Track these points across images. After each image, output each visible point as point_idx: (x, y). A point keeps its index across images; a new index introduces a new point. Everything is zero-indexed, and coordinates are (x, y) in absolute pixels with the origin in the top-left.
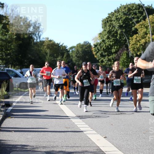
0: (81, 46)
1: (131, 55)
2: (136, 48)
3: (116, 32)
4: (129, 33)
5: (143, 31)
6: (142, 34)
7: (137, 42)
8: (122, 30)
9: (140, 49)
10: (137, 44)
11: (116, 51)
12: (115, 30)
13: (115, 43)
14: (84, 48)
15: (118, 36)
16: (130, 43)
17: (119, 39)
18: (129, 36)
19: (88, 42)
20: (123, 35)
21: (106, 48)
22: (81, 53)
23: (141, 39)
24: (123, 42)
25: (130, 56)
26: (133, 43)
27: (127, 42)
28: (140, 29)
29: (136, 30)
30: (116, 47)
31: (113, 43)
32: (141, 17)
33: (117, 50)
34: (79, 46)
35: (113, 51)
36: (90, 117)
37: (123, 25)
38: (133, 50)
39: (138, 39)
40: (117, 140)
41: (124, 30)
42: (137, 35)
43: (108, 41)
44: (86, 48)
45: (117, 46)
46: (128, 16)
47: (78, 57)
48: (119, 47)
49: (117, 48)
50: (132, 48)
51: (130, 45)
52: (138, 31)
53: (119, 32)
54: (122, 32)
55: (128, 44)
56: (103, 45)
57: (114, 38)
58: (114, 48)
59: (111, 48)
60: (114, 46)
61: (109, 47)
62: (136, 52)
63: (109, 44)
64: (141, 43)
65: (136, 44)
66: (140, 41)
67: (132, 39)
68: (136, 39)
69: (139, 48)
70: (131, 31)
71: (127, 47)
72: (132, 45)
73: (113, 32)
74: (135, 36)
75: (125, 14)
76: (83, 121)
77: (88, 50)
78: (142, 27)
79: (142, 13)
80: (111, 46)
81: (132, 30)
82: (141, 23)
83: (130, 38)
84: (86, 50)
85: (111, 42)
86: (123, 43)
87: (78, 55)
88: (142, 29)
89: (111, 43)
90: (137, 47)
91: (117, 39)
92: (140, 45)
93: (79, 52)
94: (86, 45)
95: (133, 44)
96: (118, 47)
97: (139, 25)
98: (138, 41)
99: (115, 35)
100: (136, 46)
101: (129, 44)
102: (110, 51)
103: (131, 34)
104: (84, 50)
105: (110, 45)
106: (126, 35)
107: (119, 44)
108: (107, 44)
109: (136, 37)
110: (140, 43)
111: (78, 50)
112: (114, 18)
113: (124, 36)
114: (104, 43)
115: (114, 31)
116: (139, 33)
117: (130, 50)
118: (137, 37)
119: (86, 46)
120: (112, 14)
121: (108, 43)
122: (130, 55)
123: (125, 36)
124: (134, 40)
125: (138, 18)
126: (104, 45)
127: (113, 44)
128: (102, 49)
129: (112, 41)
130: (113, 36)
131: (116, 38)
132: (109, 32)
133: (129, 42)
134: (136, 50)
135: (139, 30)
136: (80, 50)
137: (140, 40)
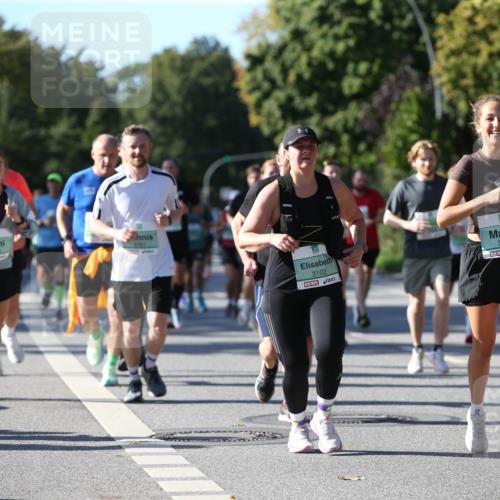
0: (178, 63)
1: (447, 110)
2: (467, 70)
7: (475, 39)
9: (490, 76)
10: (477, 53)
11: (363, 86)
13: (358, 44)
14: (193, 73)
15: (377, 5)
16: (439, 44)
17: (378, 22)
18: (435, 6)
19: (217, 44)
21: (314, 75)
22: (176, 98)
23: (495, 21)
24: (400, 41)
25: (439, 114)
26: (452, 45)
27: (425, 38)
30: (363, 67)
31: (351, 42)
33: (369, 81)
34: (169, 62)
35: (351, 87)
36: (225, 439)
38: (455, 84)
39: (481, 22)
43: (324, 36)
44: (206, 73)
45: (372, 61)
47: (163, 121)
48: (382, 67)
49: (369, 72)
50: (447, 69)
51: (441, 54)
55: (429, 50)
56: (298, 59)
57: (353, 19)
58: (356, 74)
59: (338, 75)
60: (357, 62)
61: (331, 65)
63: (327, 49)
64: (497, 47)
65: (469, 48)
66: (494, 36)
67: (450, 25)
68: (471, 21)
69: (484, 69)
71: (422, 64)
72: (448, 57)
74: (464, 9)
76: (193, 462)
77: (216, 86)
80: (341, 62)
83: (441, 18)
84: (207, 81)
85: (337, 38)
86: (404, 46)
87: (164, 111)
89: (341, 47)
90: (475, 67)
91: (370, 22)
92: (491, 55)
93: (167, 96)
94: (202, 59)
95: (455, 53)
96: (376, 68)
98: (484, 34)
99: (360, 1)
100: (473, 60)
101: (435, 49)
102: (330, 90)
104: (196, 84)
105: (332, 54)
107: (380, 50)
108: (315, 53)
109: (468, 13)
110: (490, 43)
111: (159, 86)
113: (404, 10)
114: (299, 48)
117: (437, 82)
118: (477, 11)
119: (205, 65)
121: (322, 44)
122: (440, 108)
123: (410, 10)
124: (460, 30)
126: (304, 59)
127: (348, 49)
128: (292, 77)
129: (346, 36)
130: (349, 6)
131: (363, 21)
133: (434, 41)
134: (468, 81)
136: (173, 82)
137: (493, 28)
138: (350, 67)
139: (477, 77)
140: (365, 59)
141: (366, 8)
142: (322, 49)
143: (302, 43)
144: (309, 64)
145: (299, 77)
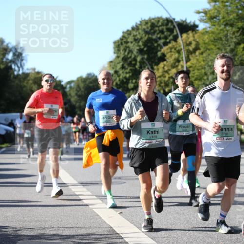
0: (83, 80)
2: (163, 81)
3: (135, 59)
4: (153, 60)
5: (173, 57)
6: (172, 62)
7: (165, 73)
8: (143, 56)
9: (169, 83)
10: (165, 77)
11: (134, 86)
12: (133, 56)
13: (133, 75)
14: (87, 83)
15: (138, 64)
17: (138, 69)
18: (154, 64)
19: (94, 75)
20: (144, 63)
21: (121, 83)
22: (83, 90)
23: (170, 68)
26: (159, 75)
28: (169, 54)
31: (131, 74)
32: (171, 37)
34: (81, 79)
35: (131, 86)
36: (97, 184)
37: (144, 48)
38: (159, 85)
39: (166, 68)
40: (138, 217)
41: (146, 56)
42: (165, 63)
43: (123, 72)
44: (91, 83)
45: (136, 79)
46: (152, 35)
47: (79, 96)
49: (136, 82)
52: (166, 58)
53: (138, 59)
54: (142, 59)
56: (115, 79)
57: (131, 68)
58: (132, 83)
59: (127, 83)
60: (132, 79)
61: (125, 81)
62: (164, 87)
64: (171, 75)
65: (163, 76)
66: (170, 72)
67: (158, 69)
68: (163, 68)
69: (167, 81)
70: (157, 58)
73: (130, 59)
74: (161, 65)
75: (147, 33)
76: (88, 190)
77: (94, 86)
78: (171, 52)
79: (171, 31)
80: (128, 79)
81: (157, 55)
82: (170, 45)
83: (155, 67)
84: (91, 85)
85: (127, 73)
87: (79, 93)
88: (172, 55)
89: (128, 75)
90: (165, 81)
91: (136, 69)
92: (169, 77)
93: (80, 89)
94: (90, 79)
95: (159, 77)
97: (167, 49)
98: (167, 72)
99: (133, 63)
100: (164, 79)
102: (125, 87)
103: (156, 61)
104: (88, 86)
105: (125, 77)
106: (149, 62)
108: (121, 77)
109: (163, 66)
110: (169, 74)
111: (78, 86)
112: (130, 39)
113: (145, 65)
114: (116, 76)
115: (131, 57)
116: (168, 60)
118: (165, 65)
119: (90, 80)
120: (129, 33)
121: (123, 74)
123: (147, 65)
124: (161, 70)
125: (166, 38)
126: (118, 79)
127: (130, 76)
128: (114, 84)
129: (129, 73)
130: (130, 64)
131: (134, 68)
132: (125, 59)
134: (163, 85)
135: (168, 56)
136: (82, 85)
137: (169, 70)
138: (131, 81)
139: (165, 83)
140: (134, 79)
141: (135, 65)
142: (123, 76)
143: (117, 74)
144: (119, 80)
145: (116, 84)
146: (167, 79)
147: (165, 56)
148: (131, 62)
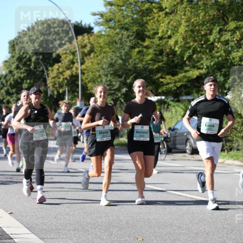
1: (52, 93)
2: (57, 83)
3: (30, 60)
4: (47, 61)
5: (68, 59)
6: (66, 64)
7: (59, 74)
8: (38, 57)
9: (63, 84)
10: (60, 78)
11: (28, 86)
12: (28, 56)
13: (27, 75)
15: (33, 64)
16: (49, 75)
17: (33, 69)
18: (48, 65)
20: (39, 63)
21: (15, 83)
23: (65, 70)
24: (39, 74)
25: (49, 95)
26: (53, 76)
27: (46, 74)
28: (64, 55)
29: (59, 56)
30: (28, 81)
31: (25, 74)
33: (30, 85)
35: (25, 87)
38: (53, 86)
39: (61, 70)
40: (28, 217)
41: (41, 57)
42: (60, 64)
43: (18, 72)
45: (31, 80)
48: (33, 81)
49: (30, 82)
50: (51, 82)
51: (50, 78)
52: (61, 59)
53: (33, 59)
54: (37, 59)
55: (47, 77)
56: (10, 78)
57: (26, 68)
58: (26, 83)
59: (21, 83)
60: (27, 80)
61: (19, 81)
62: (58, 89)
63: (18, 76)
64: (65, 76)
65: (57, 77)
66: (64, 74)
67: (53, 70)
68: (58, 69)
69: (62, 82)
70: (52, 59)
71: (45, 81)
72: (52, 79)
73: (25, 60)
74: (56, 66)
78: (66, 53)
80: (22, 80)
81: (52, 56)
82: (65, 47)
83: (50, 68)
85: (21, 73)
86: (40, 76)
88: (67, 56)
89: (22, 76)
90: (59, 82)
91: (31, 69)
92: (63, 79)
95: (54, 78)
96: (32, 82)
97: (63, 50)
98: (61, 73)
99: (28, 63)
100: (58, 80)
101: (48, 77)
102: (19, 87)
103: (51, 62)
105: (20, 78)
106: (43, 63)
107: (33, 77)
108: (15, 77)
109: (57, 67)
110: (63, 75)
113: (40, 66)
115: (26, 57)
116: (62, 61)
117: (49, 85)
118: (59, 67)
122: (49, 93)
123: (42, 66)
124: (55, 72)
126: (12, 79)
127: (24, 76)
128: (8, 83)
129: (24, 73)
130: (25, 64)
131: (29, 69)
132: (20, 59)
133: (48, 75)
134: (57, 86)
135: (63, 57)
137: (64, 71)
138: (25, 81)
139: (59, 85)
140: (29, 79)
141: (30, 65)
143: (12, 74)
145: (11, 84)
146: (61, 80)
147: (60, 57)
148: (26, 62)
